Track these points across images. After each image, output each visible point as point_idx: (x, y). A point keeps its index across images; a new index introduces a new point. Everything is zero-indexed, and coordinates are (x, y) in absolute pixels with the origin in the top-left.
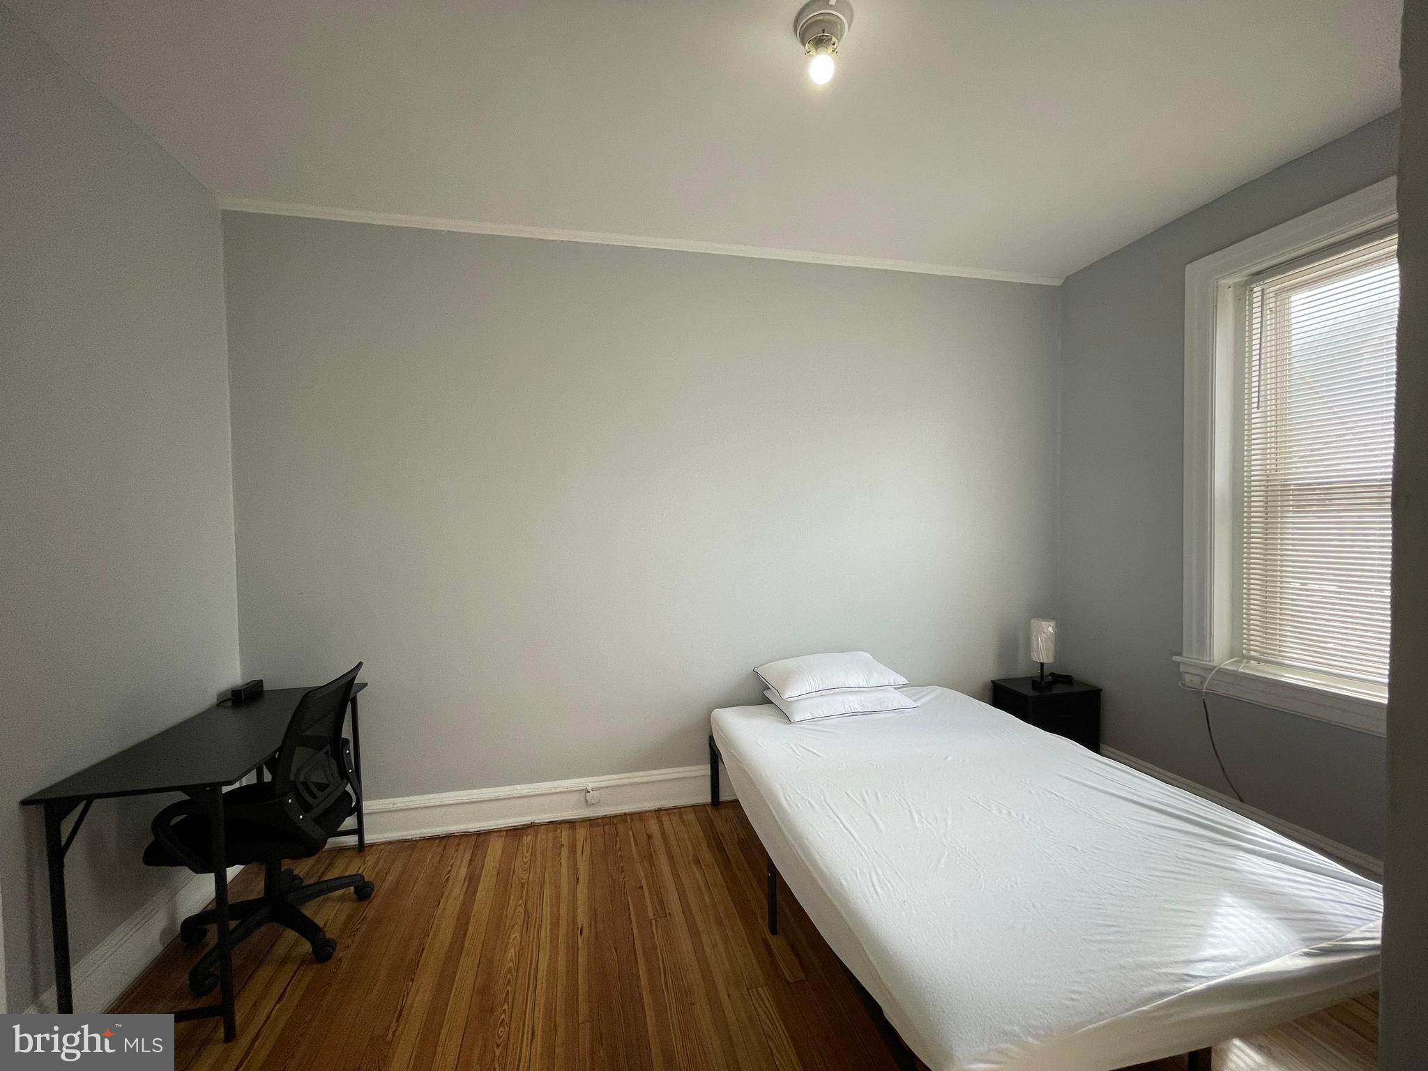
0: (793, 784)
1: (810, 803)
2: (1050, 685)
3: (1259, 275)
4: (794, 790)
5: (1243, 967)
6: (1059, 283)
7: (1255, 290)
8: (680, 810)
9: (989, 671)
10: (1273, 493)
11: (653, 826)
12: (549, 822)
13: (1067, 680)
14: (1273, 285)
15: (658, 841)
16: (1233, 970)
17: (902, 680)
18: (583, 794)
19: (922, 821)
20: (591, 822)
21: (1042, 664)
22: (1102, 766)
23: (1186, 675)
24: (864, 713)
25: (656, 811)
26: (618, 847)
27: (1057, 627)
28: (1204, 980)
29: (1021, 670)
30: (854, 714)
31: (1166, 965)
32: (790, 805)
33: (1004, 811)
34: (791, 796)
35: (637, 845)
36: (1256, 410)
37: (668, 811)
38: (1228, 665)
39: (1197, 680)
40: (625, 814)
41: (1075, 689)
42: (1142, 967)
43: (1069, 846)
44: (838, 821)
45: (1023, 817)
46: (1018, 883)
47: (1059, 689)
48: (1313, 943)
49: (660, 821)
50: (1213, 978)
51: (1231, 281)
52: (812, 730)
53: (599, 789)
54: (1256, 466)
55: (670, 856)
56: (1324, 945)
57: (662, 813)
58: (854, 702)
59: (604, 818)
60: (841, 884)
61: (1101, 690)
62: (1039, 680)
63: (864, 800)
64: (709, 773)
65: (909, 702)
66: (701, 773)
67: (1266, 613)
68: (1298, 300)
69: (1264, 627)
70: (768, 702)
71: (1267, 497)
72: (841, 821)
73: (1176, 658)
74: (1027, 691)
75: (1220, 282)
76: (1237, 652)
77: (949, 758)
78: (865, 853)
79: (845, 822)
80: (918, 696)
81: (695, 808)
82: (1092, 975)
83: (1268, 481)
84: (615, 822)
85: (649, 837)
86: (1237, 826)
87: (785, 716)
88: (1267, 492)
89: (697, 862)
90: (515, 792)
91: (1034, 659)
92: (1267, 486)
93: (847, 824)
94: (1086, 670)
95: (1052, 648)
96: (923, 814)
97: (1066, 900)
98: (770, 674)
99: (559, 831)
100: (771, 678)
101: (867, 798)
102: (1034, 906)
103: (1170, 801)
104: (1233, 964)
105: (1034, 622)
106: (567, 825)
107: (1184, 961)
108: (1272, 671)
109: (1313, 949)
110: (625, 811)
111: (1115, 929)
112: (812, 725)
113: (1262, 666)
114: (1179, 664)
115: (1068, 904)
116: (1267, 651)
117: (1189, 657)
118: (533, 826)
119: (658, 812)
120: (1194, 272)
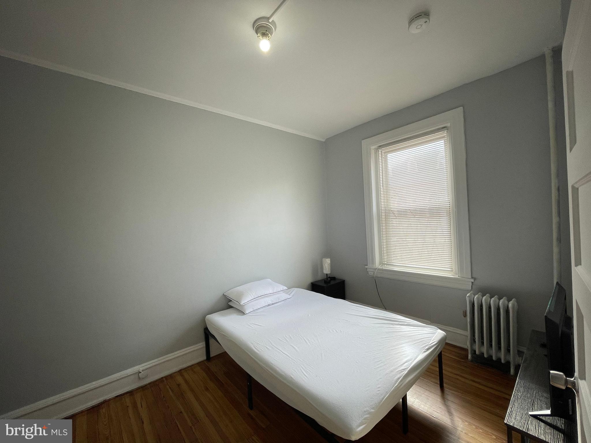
0: (256, 341)
1: (266, 347)
2: (330, 281)
3: (380, 147)
4: (257, 343)
5: (413, 361)
6: (324, 140)
7: (379, 151)
8: (191, 367)
9: (310, 280)
10: (387, 213)
11: (180, 379)
12: (115, 397)
13: (333, 278)
14: (384, 150)
15: (184, 386)
16: (411, 363)
17: (285, 288)
18: (137, 375)
19: (310, 343)
20: (143, 388)
21: (327, 274)
22: (356, 307)
23: (369, 272)
24: (273, 304)
25: (179, 371)
26: (162, 395)
27: (331, 261)
28: (406, 369)
29: (320, 277)
30: (269, 305)
31: (396, 369)
32: (258, 351)
33: (335, 331)
34: (257, 346)
35: (173, 391)
36: (382, 188)
37: (185, 369)
38: (380, 267)
39: (372, 273)
40: (162, 378)
41: (337, 281)
42: (392, 371)
43: (358, 338)
44: (280, 351)
45: (341, 331)
46: (349, 356)
47: (332, 282)
48: (424, 348)
49: (182, 376)
50: (408, 368)
51: (373, 147)
52: (255, 315)
53: (146, 369)
54: (383, 205)
55: (192, 390)
56: (427, 348)
57: (183, 371)
58: (268, 300)
59: (149, 384)
60: (291, 377)
61: (345, 280)
62: (326, 280)
63: (286, 340)
64: (205, 346)
65: (287, 296)
66: (202, 346)
67: (387, 249)
68: (390, 156)
69: (387, 254)
70: (231, 307)
71: (385, 214)
72: (281, 351)
73: (366, 267)
74: (323, 284)
75: (371, 147)
76: (381, 263)
77: (309, 315)
78: (295, 361)
79: (283, 351)
80: (290, 293)
81: (199, 364)
82: (381, 380)
83: (385, 209)
84: (157, 384)
85: (179, 385)
86: (395, 318)
87: (241, 312)
88: (385, 213)
89: (207, 389)
90: (92, 387)
91: (324, 273)
92: (385, 211)
93: (284, 352)
94: (339, 275)
95: (330, 268)
96: (309, 340)
97: (364, 357)
98: (231, 295)
99: (124, 399)
100: (231, 296)
101: (287, 339)
102: (357, 362)
103: (378, 314)
104: (411, 361)
105: (324, 259)
106: (128, 394)
107: (400, 365)
108: (390, 267)
109: (425, 350)
110: (162, 377)
111: (381, 362)
112: (255, 313)
113: (388, 266)
114: (367, 268)
115: (365, 358)
116: (388, 261)
117: (370, 266)
118: (105, 402)
119: (180, 372)
120: (365, 143)
